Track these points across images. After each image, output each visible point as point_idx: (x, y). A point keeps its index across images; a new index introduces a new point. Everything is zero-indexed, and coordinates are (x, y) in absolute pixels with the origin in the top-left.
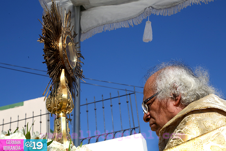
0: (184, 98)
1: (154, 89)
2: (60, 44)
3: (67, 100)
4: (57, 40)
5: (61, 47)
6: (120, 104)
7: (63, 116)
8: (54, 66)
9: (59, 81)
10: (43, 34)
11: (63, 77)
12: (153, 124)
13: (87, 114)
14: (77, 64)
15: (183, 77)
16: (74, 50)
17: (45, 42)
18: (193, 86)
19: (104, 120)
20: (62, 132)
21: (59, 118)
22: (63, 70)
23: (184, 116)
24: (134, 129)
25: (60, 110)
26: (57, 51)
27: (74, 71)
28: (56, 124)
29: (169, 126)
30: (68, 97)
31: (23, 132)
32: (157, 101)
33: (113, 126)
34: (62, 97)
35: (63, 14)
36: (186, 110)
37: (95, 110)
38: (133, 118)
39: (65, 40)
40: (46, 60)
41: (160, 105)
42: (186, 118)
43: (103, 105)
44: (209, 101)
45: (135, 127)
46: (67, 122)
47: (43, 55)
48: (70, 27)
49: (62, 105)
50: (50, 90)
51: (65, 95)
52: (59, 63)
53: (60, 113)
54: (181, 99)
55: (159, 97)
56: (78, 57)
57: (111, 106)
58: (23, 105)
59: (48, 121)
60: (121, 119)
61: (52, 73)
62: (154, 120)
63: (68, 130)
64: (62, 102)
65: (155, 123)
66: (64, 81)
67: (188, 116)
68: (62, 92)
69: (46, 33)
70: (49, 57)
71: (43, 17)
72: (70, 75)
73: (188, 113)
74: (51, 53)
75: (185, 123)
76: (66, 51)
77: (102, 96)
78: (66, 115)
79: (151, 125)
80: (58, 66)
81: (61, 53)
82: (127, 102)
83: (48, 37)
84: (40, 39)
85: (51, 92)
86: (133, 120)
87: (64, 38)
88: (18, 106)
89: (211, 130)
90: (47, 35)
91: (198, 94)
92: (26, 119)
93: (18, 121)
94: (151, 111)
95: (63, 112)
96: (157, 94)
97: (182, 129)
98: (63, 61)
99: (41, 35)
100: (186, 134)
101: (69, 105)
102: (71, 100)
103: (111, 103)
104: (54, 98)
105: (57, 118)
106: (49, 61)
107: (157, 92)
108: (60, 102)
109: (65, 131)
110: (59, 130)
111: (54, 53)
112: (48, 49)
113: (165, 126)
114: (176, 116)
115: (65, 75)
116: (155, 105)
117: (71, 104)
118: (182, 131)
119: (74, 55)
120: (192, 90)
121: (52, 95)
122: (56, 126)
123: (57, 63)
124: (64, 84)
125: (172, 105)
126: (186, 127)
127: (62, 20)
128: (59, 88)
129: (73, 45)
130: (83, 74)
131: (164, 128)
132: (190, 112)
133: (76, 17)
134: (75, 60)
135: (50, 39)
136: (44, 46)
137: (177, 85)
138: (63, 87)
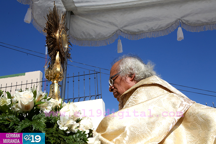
0: (137, 76)
1: (118, 70)
2: (57, 35)
3: (60, 72)
4: (56, 32)
5: (58, 36)
6: (90, 79)
7: (56, 83)
8: (52, 49)
9: (55, 59)
10: (46, 27)
11: (58, 56)
12: (116, 92)
13: (68, 84)
14: (67, 49)
15: (137, 63)
16: (66, 40)
17: (48, 32)
18: (143, 68)
19: (79, 88)
20: (55, 93)
21: (53, 84)
22: (58, 52)
23: (137, 88)
24: (98, 95)
25: (54, 78)
26: (55, 39)
27: (65, 53)
28: (51, 88)
29: (126, 94)
30: (61, 70)
31: (31, 91)
32: (119, 77)
33: (84, 93)
34: (56, 70)
35: (61, 15)
36: (138, 84)
37: (73, 81)
38: (98, 89)
39: (60, 32)
40: (48, 44)
41: (121, 79)
42: (138, 89)
43: (79, 79)
44: (153, 79)
45: (99, 94)
46: (58, 87)
47: (46, 41)
48: (64, 24)
49: (56, 76)
50: (49, 65)
51: (58, 69)
52: (56, 47)
53: (54, 80)
54: (135, 77)
55: (121, 74)
56: (69, 45)
57: (84, 80)
58: (25, 75)
59: (42, 86)
60: (90, 89)
61: (51, 53)
62: (116, 90)
63: (59, 92)
64: (56, 73)
65: (117, 92)
66: (59, 60)
67: (140, 88)
68: (56, 67)
69: (49, 26)
70: (50, 43)
71: (47, 15)
72: (62, 56)
73: (140, 86)
74: (51, 40)
75: (138, 92)
76: (61, 39)
77: (79, 73)
78: (58, 82)
79: (114, 93)
80: (55, 50)
81: (57, 41)
82: (95, 78)
83: (50, 29)
84: (44, 30)
85: (49, 66)
86: (98, 90)
87: (61, 31)
88: (21, 75)
89: (154, 97)
90: (49, 28)
91: (146, 74)
92: (27, 84)
93: (22, 85)
94: (115, 84)
95: (56, 80)
96: (120, 73)
97: (135, 96)
98: (59, 46)
99: (45, 27)
100: (138, 99)
101: (61, 76)
102: (62, 73)
103: (84, 78)
104: (51, 71)
105: (52, 84)
106: (50, 45)
107: (119, 71)
108: (55, 73)
109: (57, 93)
110: (53, 92)
111: (53, 40)
112: (50, 37)
113: (124, 94)
114: (132, 88)
115: (59, 56)
116: (118, 80)
117: (62, 75)
118: (135, 97)
119: (66, 43)
120: (142, 71)
121: (50, 68)
122: (51, 89)
123: (55, 47)
124: (58, 62)
125: (129, 80)
126: (138, 95)
127: (60, 18)
128: (55, 64)
129: (66, 36)
130: (71, 56)
131: (123, 95)
132: (141, 85)
133: (67, 18)
134: (66, 47)
135: (51, 30)
136: (46, 35)
137: (133, 67)
138: (58, 64)
